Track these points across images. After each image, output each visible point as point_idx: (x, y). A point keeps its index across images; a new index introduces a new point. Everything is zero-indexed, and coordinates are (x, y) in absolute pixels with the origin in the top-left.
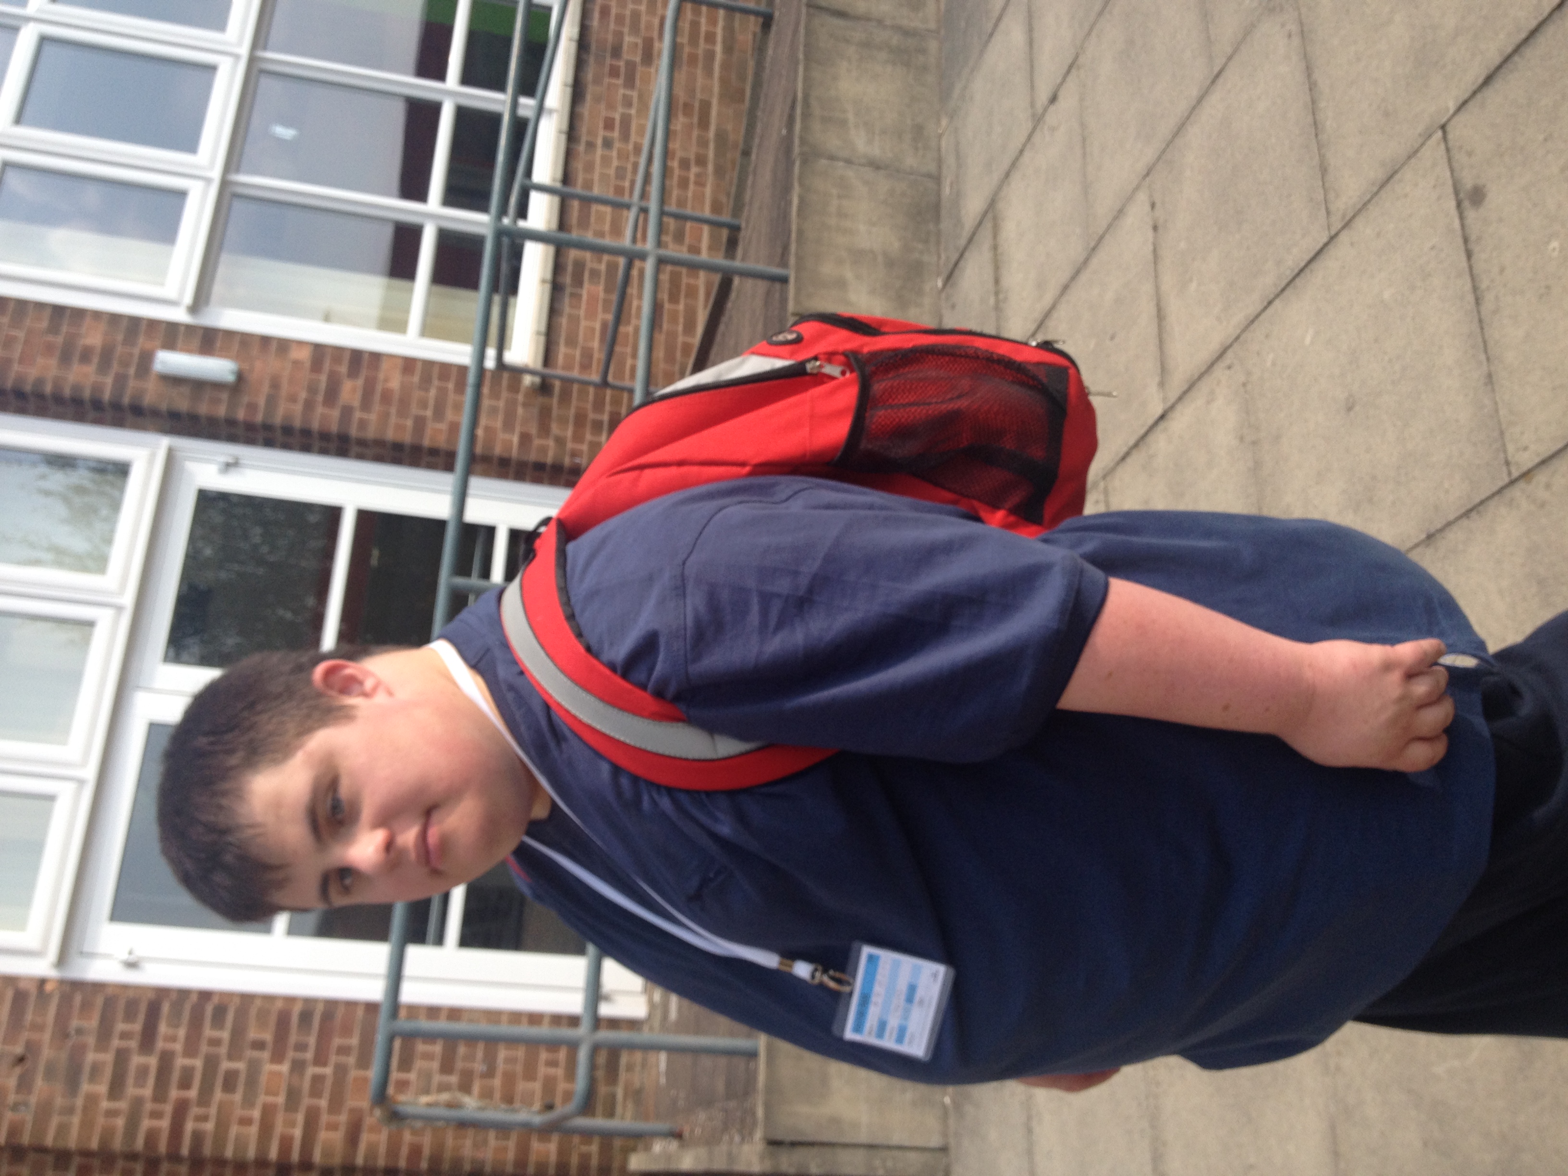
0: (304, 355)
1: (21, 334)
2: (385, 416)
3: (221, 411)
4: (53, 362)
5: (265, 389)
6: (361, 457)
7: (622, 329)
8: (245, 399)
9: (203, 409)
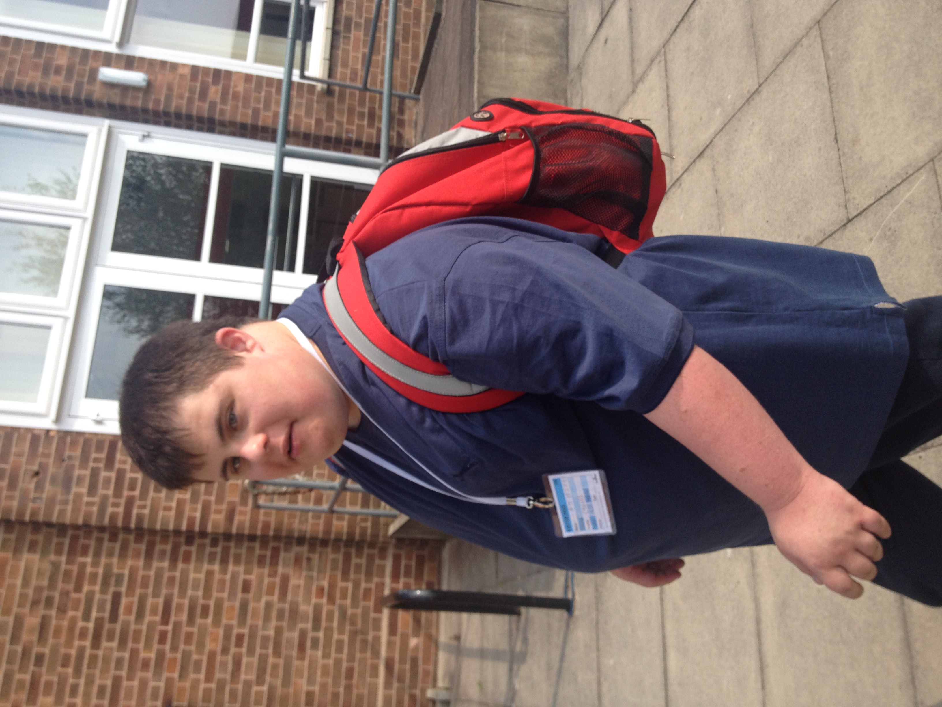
0: (187, 72)
1: (19, 58)
2: (236, 107)
3: (139, 104)
4: (39, 74)
5: (164, 91)
6: (222, 133)
7: (374, 58)
8: (153, 97)
9: (128, 102)
